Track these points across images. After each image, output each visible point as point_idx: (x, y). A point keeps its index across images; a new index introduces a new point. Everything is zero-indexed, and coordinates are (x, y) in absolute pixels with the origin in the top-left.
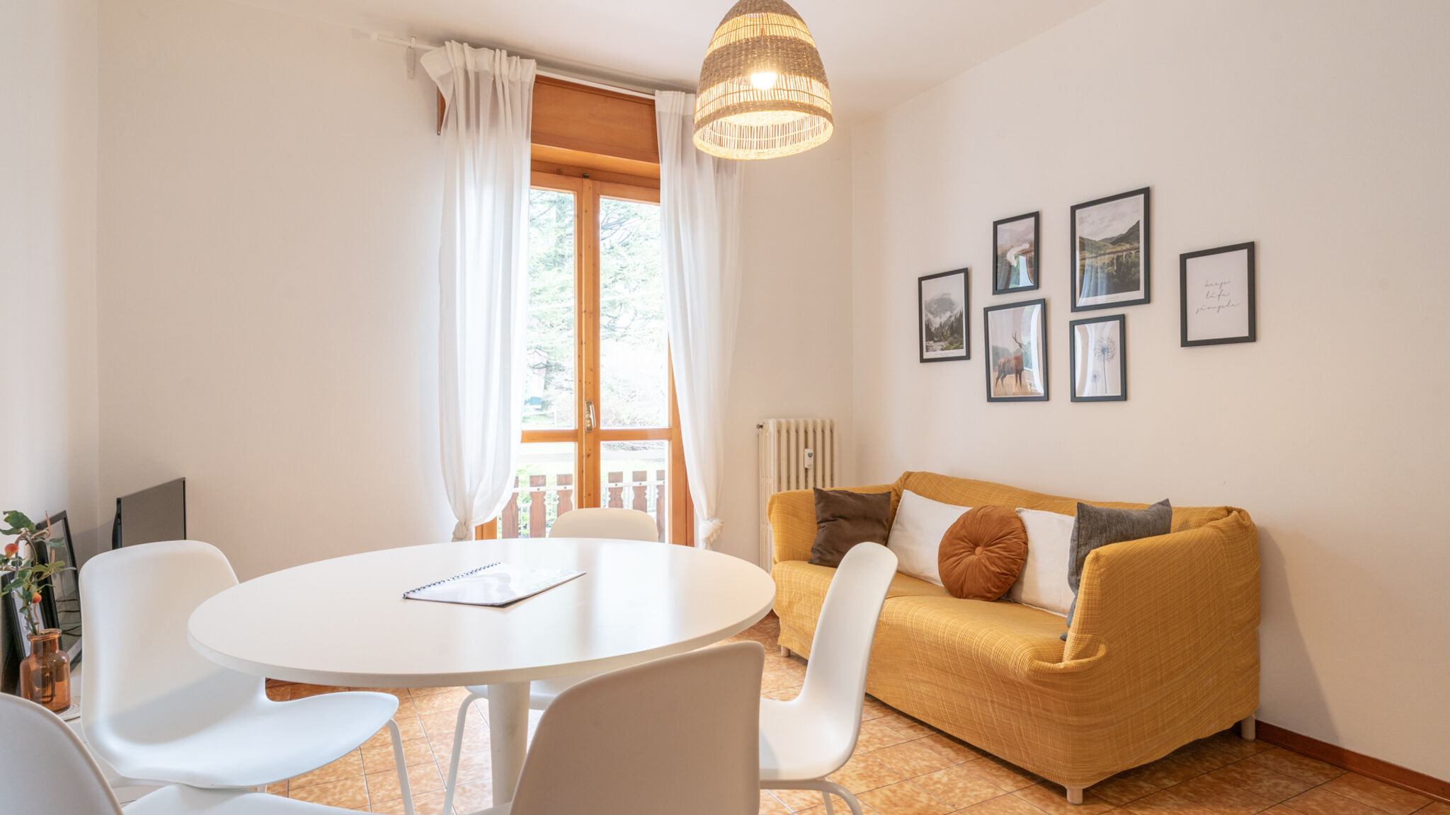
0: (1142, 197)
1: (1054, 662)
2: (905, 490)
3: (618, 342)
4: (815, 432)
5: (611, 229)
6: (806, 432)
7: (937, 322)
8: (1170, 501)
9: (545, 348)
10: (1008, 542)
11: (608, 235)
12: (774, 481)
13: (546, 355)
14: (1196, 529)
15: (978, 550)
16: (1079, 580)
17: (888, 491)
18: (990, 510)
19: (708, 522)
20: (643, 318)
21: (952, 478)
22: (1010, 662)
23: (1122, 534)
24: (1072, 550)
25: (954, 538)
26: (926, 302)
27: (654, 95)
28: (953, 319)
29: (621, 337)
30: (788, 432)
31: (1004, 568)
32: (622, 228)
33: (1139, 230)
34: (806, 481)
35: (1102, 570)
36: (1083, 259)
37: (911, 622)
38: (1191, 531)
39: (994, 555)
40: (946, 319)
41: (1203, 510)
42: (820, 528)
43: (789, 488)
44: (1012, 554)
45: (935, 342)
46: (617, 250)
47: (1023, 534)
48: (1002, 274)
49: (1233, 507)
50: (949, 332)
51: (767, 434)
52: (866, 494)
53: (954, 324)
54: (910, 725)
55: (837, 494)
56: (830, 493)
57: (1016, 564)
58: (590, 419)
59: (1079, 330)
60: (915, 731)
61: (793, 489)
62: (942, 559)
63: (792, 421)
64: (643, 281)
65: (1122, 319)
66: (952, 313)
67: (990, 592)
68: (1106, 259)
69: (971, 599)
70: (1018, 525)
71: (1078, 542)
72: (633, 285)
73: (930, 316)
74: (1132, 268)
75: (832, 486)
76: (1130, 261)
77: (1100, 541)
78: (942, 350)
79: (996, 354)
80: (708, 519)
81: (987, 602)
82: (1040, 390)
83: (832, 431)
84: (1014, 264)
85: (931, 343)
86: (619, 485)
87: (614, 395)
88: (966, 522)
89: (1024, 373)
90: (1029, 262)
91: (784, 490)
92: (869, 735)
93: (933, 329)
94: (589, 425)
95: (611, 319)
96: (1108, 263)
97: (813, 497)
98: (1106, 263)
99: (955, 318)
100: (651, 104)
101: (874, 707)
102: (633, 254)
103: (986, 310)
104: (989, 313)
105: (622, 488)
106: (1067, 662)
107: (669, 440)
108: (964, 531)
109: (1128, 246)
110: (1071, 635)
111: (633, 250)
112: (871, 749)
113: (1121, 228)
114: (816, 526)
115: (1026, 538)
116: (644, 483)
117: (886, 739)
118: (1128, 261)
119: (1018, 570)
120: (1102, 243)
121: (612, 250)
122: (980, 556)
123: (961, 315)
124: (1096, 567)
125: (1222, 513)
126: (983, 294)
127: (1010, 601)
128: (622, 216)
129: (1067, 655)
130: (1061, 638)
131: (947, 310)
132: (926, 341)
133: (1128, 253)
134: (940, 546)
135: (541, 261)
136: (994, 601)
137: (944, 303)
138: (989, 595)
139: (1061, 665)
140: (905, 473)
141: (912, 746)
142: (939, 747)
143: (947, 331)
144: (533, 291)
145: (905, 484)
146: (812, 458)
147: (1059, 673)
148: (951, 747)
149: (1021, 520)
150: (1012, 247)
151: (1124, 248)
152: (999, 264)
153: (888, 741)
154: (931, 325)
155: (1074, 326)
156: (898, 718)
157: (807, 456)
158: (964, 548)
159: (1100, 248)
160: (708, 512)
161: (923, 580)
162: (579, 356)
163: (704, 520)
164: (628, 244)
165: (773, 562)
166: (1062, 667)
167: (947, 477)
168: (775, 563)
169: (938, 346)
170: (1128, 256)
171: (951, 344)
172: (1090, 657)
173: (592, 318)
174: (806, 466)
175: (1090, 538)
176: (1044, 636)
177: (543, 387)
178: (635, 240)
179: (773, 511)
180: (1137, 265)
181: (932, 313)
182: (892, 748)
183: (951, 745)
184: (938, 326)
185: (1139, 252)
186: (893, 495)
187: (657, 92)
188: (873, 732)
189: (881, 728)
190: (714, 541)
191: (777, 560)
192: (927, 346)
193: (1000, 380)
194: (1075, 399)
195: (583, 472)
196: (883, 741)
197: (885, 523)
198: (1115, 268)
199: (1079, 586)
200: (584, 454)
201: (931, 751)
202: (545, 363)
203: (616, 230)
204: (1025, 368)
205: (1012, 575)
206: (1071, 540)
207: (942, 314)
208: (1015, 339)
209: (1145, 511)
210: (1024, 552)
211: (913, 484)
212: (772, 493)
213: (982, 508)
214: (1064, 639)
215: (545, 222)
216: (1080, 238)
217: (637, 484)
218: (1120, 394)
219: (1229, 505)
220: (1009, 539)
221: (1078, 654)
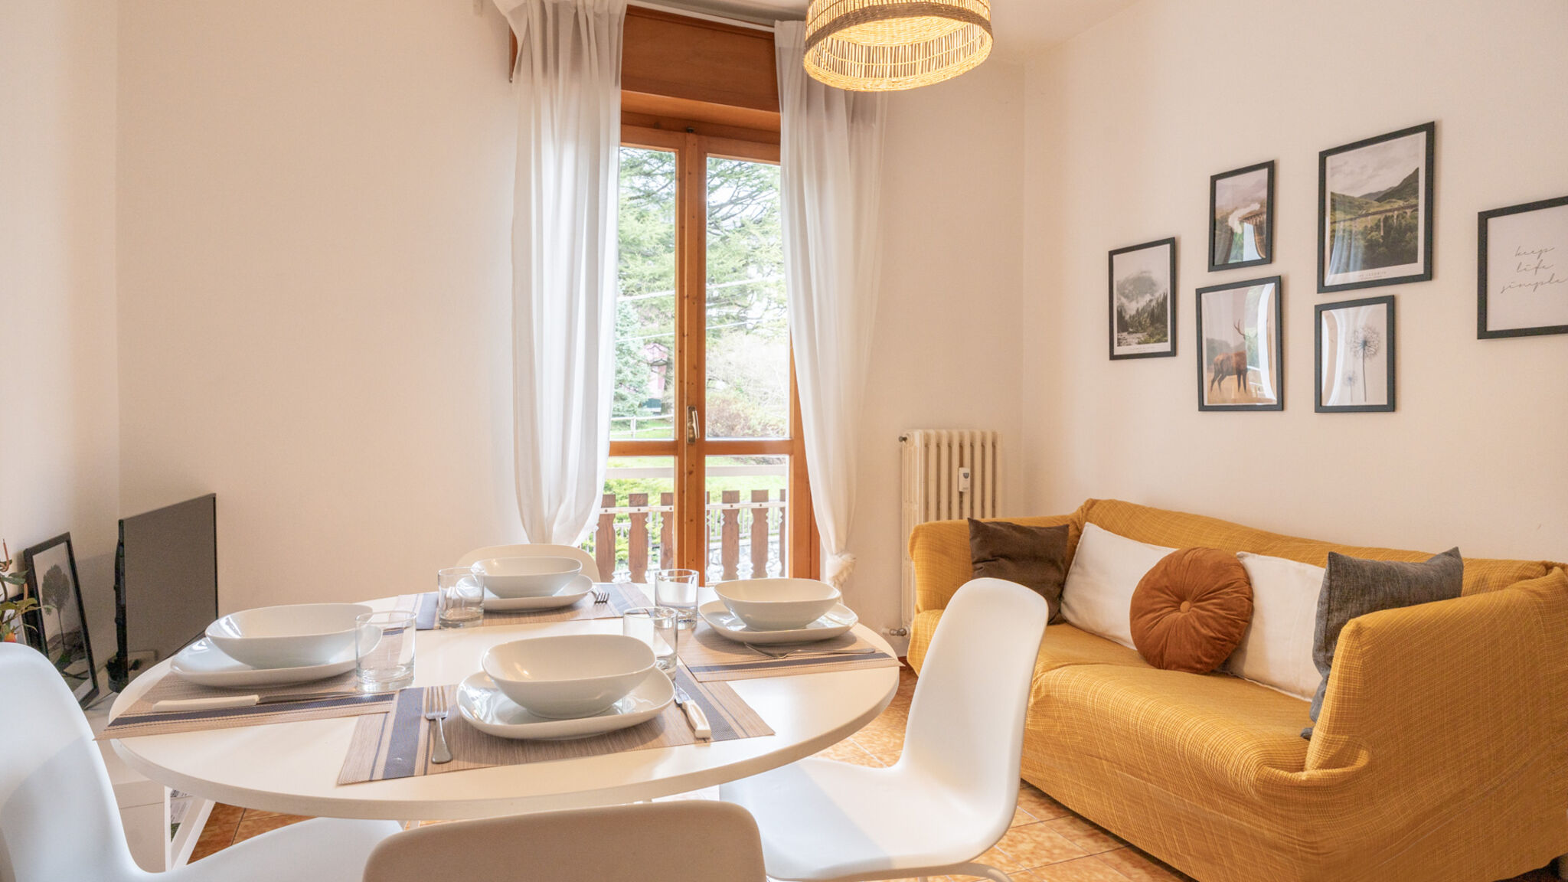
0: (1423, 135)
1: (1291, 771)
2: (1087, 523)
3: (748, 335)
4: (972, 446)
5: (742, 203)
6: (961, 447)
7: (1132, 308)
8: (1460, 550)
9: (665, 342)
10: (1225, 597)
11: (738, 211)
12: (920, 507)
13: (666, 350)
14: (1500, 591)
15: (1185, 605)
16: (1331, 658)
17: (1066, 523)
18: (1201, 553)
19: (836, 557)
20: (778, 307)
21: (1150, 508)
22: (1230, 766)
23: (1393, 597)
24: (1319, 617)
25: (1153, 588)
26: (1118, 282)
27: (773, 27)
28: (1154, 303)
29: (753, 329)
30: (938, 446)
31: (1219, 632)
32: (754, 202)
33: (1417, 182)
34: (961, 508)
35: (1366, 648)
36: (1333, 223)
37: (1093, 701)
38: (1493, 593)
39: (1207, 613)
40: (1145, 304)
41: (1510, 563)
42: (975, 569)
43: (938, 517)
44: (1232, 613)
45: (1130, 333)
46: (748, 228)
47: (1247, 587)
48: (1221, 245)
49: (1554, 562)
50: (1148, 320)
51: (912, 449)
52: (1036, 528)
53: (1156, 310)
54: (1090, 832)
55: (999, 528)
56: (990, 525)
57: (1237, 628)
58: (693, 428)
59: (1327, 317)
60: (1096, 841)
61: (944, 519)
62: (1135, 616)
63: (944, 432)
64: (778, 263)
65: (1391, 302)
66: (1153, 295)
67: (1200, 662)
68: (1370, 221)
69: (1175, 669)
70: (1240, 574)
71: (1329, 606)
72: (766, 270)
73: (1124, 300)
74: (1406, 233)
75: (994, 515)
76: (1404, 223)
77: (1361, 605)
78: (1139, 343)
79: (1211, 349)
80: (837, 554)
81: (1196, 675)
82: (1270, 395)
83: (994, 446)
84: (1237, 229)
85: (1125, 334)
86: (736, 506)
87: (743, 396)
88: (1168, 568)
89: (1249, 375)
90: (1258, 229)
91: (933, 520)
92: (1033, 845)
93: (1127, 317)
94: (691, 436)
95: (740, 308)
96: (1372, 227)
97: (967, 531)
98: (1369, 226)
99: (1157, 303)
100: (770, 37)
101: (1042, 804)
102: (767, 233)
103: (1200, 292)
104: (1203, 295)
105: (738, 510)
106: (1311, 772)
107: (790, 454)
108: (1165, 579)
109: (1401, 203)
110: (1318, 734)
111: (767, 228)
112: (1037, 864)
113: (1392, 179)
114: (971, 567)
115: (1252, 592)
116: (764, 505)
117: (1056, 851)
118: (1401, 223)
119: (1240, 635)
120: (1365, 200)
121: (742, 228)
122: (1187, 614)
123: (1165, 298)
124: (1356, 644)
125: (1539, 569)
126: (1195, 271)
127: (1227, 674)
128: (754, 189)
129: (1311, 761)
130: (1302, 735)
131: (1146, 293)
132: (1118, 332)
133: (1401, 212)
134: (1133, 598)
135: (662, 241)
136: (1205, 674)
137: (1143, 283)
138: (1198, 666)
139: (1303, 776)
140: (1088, 501)
141: (1092, 862)
142: (1127, 866)
143: (1145, 319)
144: (651, 277)
145: (1087, 515)
146: (969, 479)
147: (1299, 786)
148: (1144, 868)
149: (1243, 568)
150: (1236, 208)
151: (1396, 206)
152: (1217, 232)
153: (1060, 854)
154: (1125, 312)
155: (1321, 312)
156: (1073, 822)
157: (961, 476)
158: (1164, 602)
159: (1360, 207)
160: (837, 545)
161: (1109, 640)
162: (680, 351)
163: (832, 554)
164: (760, 221)
165: (915, 611)
166: (1304, 778)
167: (1143, 508)
168: (918, 612)
169: (1133, 338)
170: (1401, 217)
171: (1151, 336)
172: (1345, 766)
173: (696, 304)
174: (961, 490)
175: (1347, 601)
176: (1280, 731)
177: (663, 387)
178: (769, 216)
179: (917, 547)
180: (1413, 228)
181: (1127, 297)
182: (1066, 864)
183: (1144, 865)
184: (1133, 312)
185: (1417, 210)
186: (1071, 529)
187: (777, 23)
188: (1039, 839)
189: (1051, 835)
190: (845, 581)
191: (920, 608)
192: (1119, 339)
193: (1216, 383)
194: (1320, 408)
195: (683, 492)
196: (1053, 854)
197: (1062, 566)
198: (1382, 234)
199: (1330, 666)
200: (685, 471)
201: (1117, 872)
202: (666, 360)
203: (748, 205)
204: (1248, 367)
205: (1231, 642)
206: (1319, 602)
207: (1139, 298)
208: (1238, 330)
209: (1425, 564)
210: (1248, 611)
211: (1098, 515)
212: (918, 524)
213: (1190, 551)
214: (1307, 737)
215: (666, 197)
216: (1332, 194)
217: (756, 505)
218: (1385, 403)
219: (1549, 559)
220: (1227, 594)
221: (1329, 761)
